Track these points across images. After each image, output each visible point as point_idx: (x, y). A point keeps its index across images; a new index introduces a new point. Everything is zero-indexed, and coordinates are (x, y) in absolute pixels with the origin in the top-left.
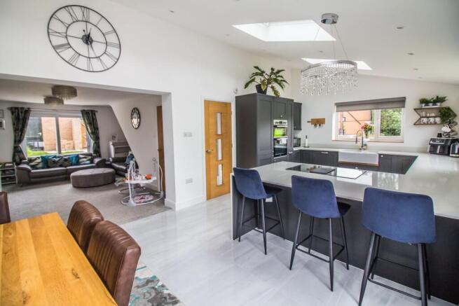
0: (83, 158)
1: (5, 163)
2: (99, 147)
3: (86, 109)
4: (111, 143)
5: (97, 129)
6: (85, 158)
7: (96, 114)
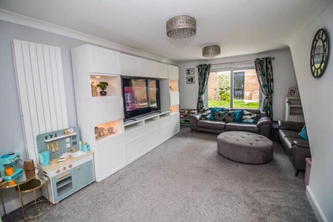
0: (247, 115)
1: (192, 110)
2: (271, 103)
3: (261, 57)
4: (287, 100)
5: (272, 80)
6: (250, 115)
7: (272, 61)
